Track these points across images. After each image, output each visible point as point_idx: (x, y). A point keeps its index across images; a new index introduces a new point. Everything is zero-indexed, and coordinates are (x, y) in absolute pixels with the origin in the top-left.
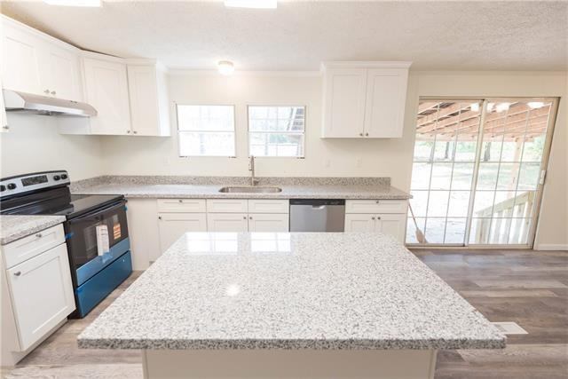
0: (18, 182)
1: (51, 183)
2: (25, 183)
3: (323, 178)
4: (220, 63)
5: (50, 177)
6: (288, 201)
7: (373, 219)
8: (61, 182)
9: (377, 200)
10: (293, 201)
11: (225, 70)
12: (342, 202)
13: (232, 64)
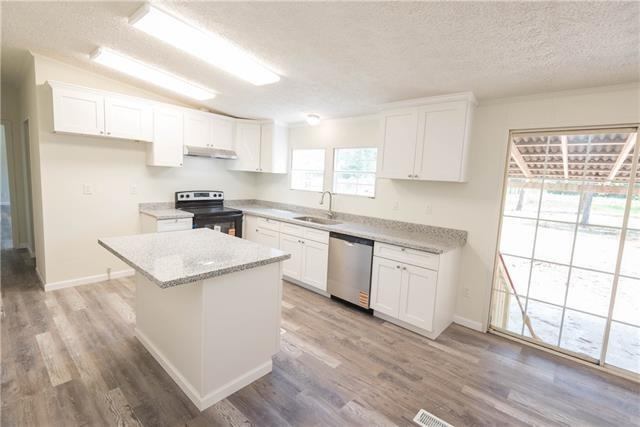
0: (192, 195)
1: (211, 197)
2: (195, 196)
3: (389, 221)
4: (310, 116)
5: (211, 194)
6: (328, 234)
7: (398, 267)
8: (218, 198)
9: (404, 247)
10: (333, 234)
11: (312, 121)
12: (371, 243)
13: (318, 117)
